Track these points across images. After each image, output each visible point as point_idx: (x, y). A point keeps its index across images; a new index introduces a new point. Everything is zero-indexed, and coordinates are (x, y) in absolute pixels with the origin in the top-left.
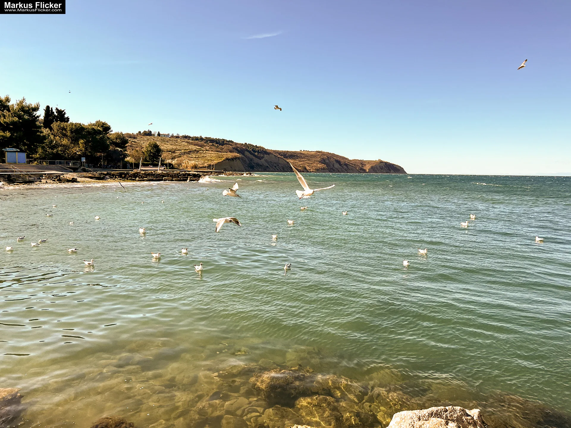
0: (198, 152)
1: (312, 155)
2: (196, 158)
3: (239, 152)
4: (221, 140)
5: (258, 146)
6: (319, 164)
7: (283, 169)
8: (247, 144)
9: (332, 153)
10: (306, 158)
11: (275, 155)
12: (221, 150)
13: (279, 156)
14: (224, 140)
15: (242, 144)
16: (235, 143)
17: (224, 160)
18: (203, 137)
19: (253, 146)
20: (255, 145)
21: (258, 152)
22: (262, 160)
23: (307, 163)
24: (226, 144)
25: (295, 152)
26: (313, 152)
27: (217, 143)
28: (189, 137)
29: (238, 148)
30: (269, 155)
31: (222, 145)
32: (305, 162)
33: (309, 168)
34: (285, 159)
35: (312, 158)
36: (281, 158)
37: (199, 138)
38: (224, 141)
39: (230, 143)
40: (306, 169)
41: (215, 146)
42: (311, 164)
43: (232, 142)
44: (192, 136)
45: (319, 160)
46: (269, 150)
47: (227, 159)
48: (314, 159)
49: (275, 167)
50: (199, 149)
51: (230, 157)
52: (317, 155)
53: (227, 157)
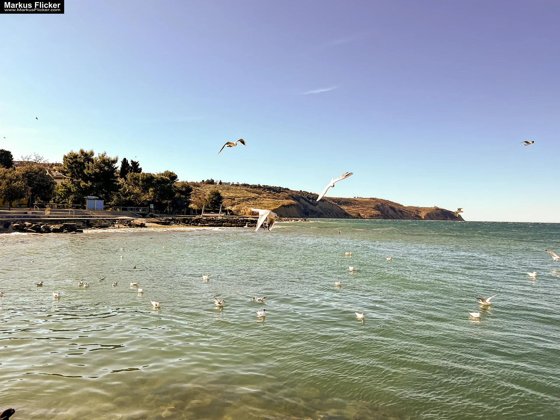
0: (256, 199)
1: (366, 202)
2: (254, 204)
3: (294, 199)
4: (278, 187)
5: (312, 193)
6: (373, 210)
7: (337, 215)
8: (303, 191)
9: (386, 200)
10: (360, 205)
11: (329, 202)
12: (277, 197)
13: (333, 203)
14: (281, 187)
15: (298, 191)
16: (291, 190)
17: (280, 207)
18: (261, 185)
19: (308, 193)
20: (310, 192)
21: (313, 199)
22: (316, 207)
23: (361, 209)
24: (282, 191)
25: (349, 198)
26: (367, 198)
27: (274, 191)
28: (248, 185)
29: (294, 195)
30: (323, 202)
31: (279, 193)
32: (359, 208)
33: (363, 214)
34: (339, 206)
35: (366, 204)
36: (335, 205)
37: (257, 186)
38: (281, 189)
39: (287, 191)
40: (359, 215)
41: (272, 194)
42: (365, 210)
43: (288, 189)
44: (251, 184)
45: (373, 206)
47: (283, 206)
48: (368, 206)
49: (329, 213)
50: (257, 196)
51: (286, 204)
52: (371, 202)
53: (283, 203)
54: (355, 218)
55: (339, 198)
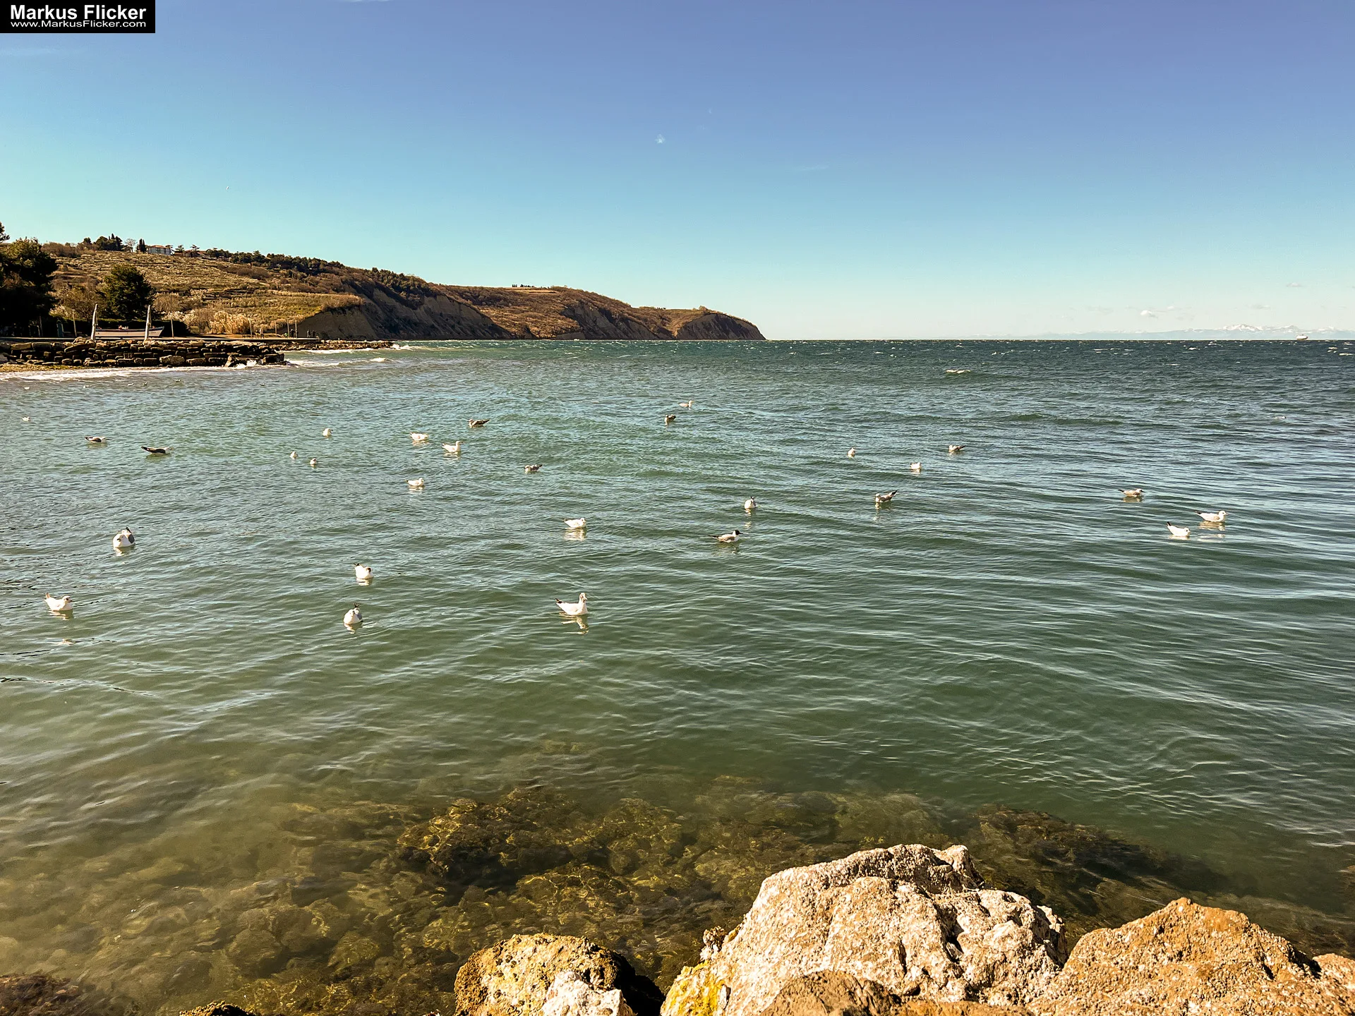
0: (251, 291)
1: (540, 297)
2: (246, 307)
3: (358, 291)
4: (310, 260)
5: (405, 275)
6: (559, 318)
7: (473, 332)
8: (379, 270)
9: (590, 292)
10: (527, 305)
11: (450, 298)
12: (311, 287)
13: (461, 300)
14: (319, 260)
15: (366, 271)
16: (348, 268)
17: (321, 312)
19: (394, 275)
20: (398, 273)
21: (408, 290)
22: (418, 310)
23: (531, 316)
24: (324, 271)
25: (501, 289)
26: (545, 289)
27: (300, 269)
28: (226, 254)
29: (356, 280)
30: (435, 297)
31: (315, 275)
32: (526, 314)
33: (536, 328)
34: (476, 307)
35: (542, 303)
36: (465, 304)
37: (252, 258)
38: (319, 265)
39: (334, 268)
40: (528, 330)
41: (296, 278)
42: (541, 318)
43: (340, 266)
44: (233, 251)
45: (557, 308)
46: (436, 285)
47: (330, 309)
48: (547, 307)
49: (453, 327)
50: (254, 284)
51: (337, 304)
52: (554, 297)
53: (329, 303)
54: (516, 338)
55: (476, 287)
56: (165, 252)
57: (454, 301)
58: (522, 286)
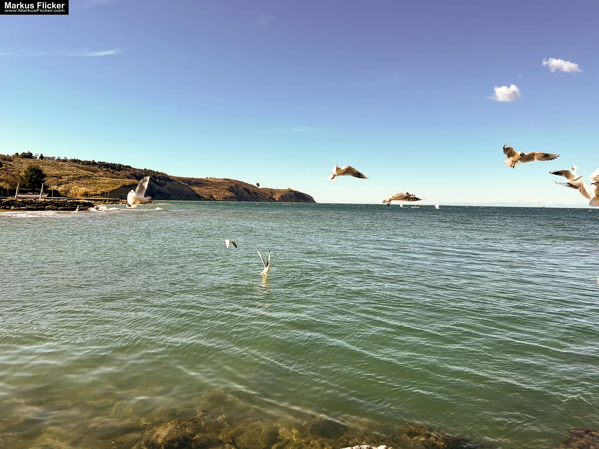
0: (90, 177)
1: (219, 183)
2: (87, 184)
3: (138, 178)
4: (117, 165)
5: (159, 172)
6: (226, 192)
7: (188, 197)
8: (147, 169)
9: (240, 181)
10: (213, 186)
11: (178, 182)
12: (117, 176)
13: (183, 183)
14: (121, 165)
15: (142, 170)
16: (133, 168)
17: (120, 187)
18: (96, 161)
19: (154, 172)
20: (156, 171)
21: (160, 178)
22: (164, 187)
23: (214, 191)
24: (123, 169)
25: (201, 179)
26: (221, 179)
27: (112, 168)
28: (80, 161)
29: (137, 174)
30: (172, 182)
31: (119, 171)
32: (212, 190)
33: (216, 196)
34: (189, 186)
35: (219, 185)
36: (185, 185)
37: (91, 163)
38: (121, 167)
39: (127, 169)
40: (212, 197)
41: (110, 172)
42: (218, 192)
43: (130, 167)
44: (82, 160)
45: (226, 188)
46: (172, 177)
47: (124, 186)
48: (221, 187)
49: (179, 195)
50: (91, 174)
51: (128, 184)
52: (224, 183)
53: (124, 183)
54: (207, 200)
55: (190, 178)
56: (52, 160)
57: (180, 183)
58: (210, 178)
